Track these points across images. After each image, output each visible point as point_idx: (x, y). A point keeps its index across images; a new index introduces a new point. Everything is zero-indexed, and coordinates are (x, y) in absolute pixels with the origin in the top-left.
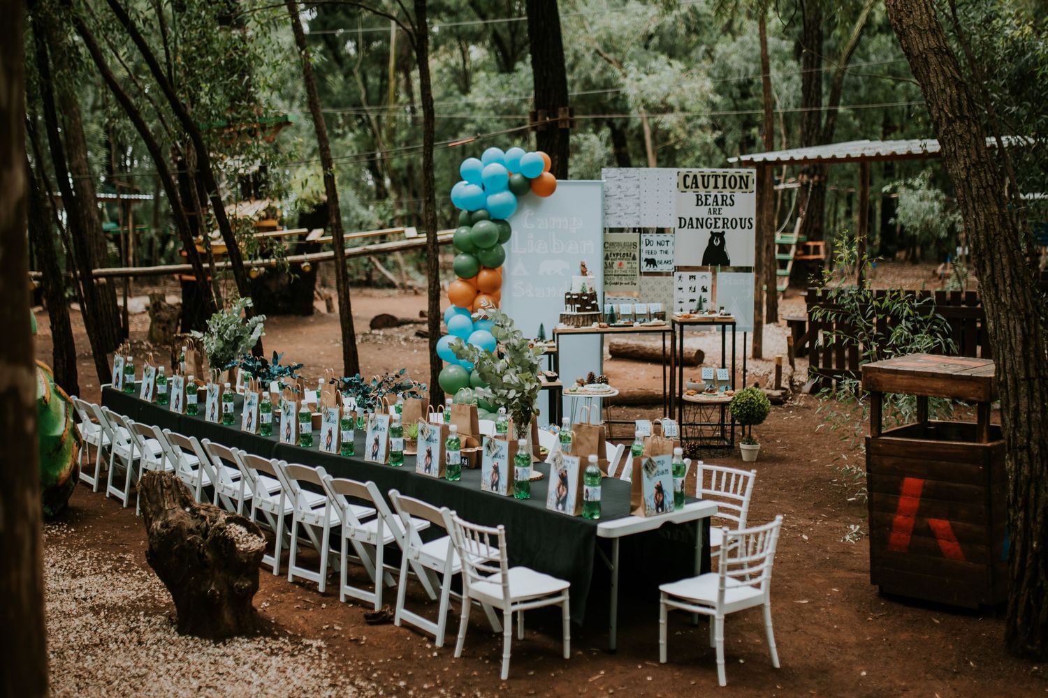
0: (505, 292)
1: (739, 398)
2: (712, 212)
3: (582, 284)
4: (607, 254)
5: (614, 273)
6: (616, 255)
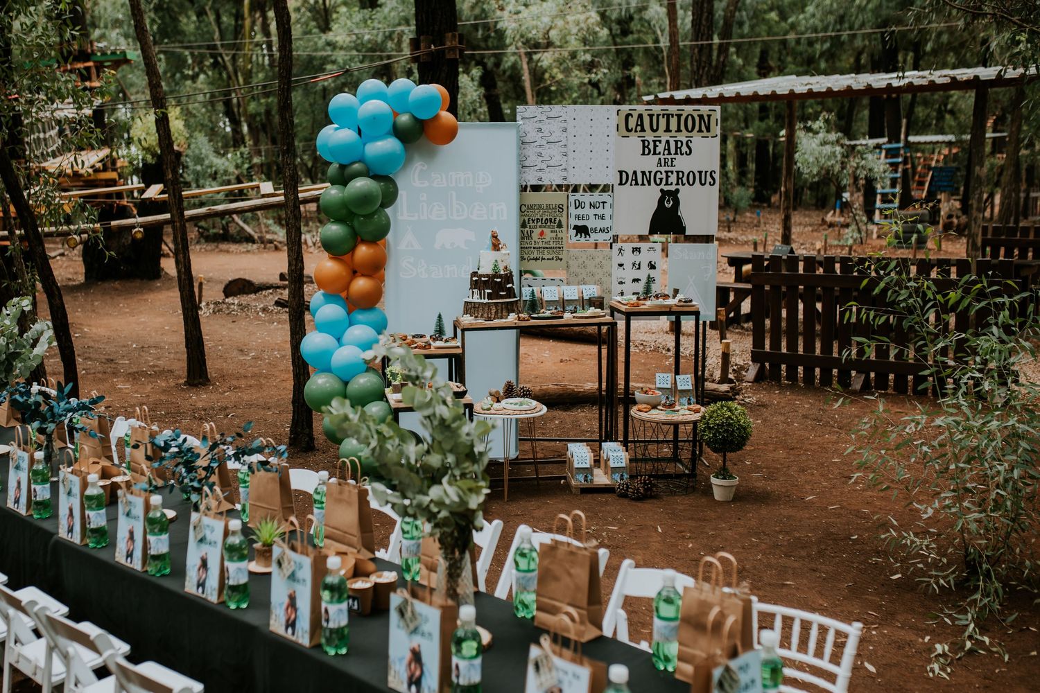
0: (390, 273)
1: (711, 417)
2: (663, 164)
3: (494, 261)
4: (524, 220)
5: (533, 246)
6: (535, 222)
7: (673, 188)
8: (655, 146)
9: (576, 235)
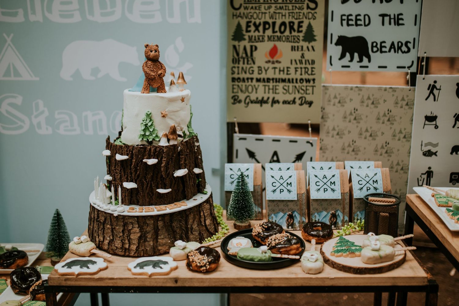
3: (144, 117)
4: (239, 26)
5: (256, 75)
6: (261, 28)
9: (343, 56)
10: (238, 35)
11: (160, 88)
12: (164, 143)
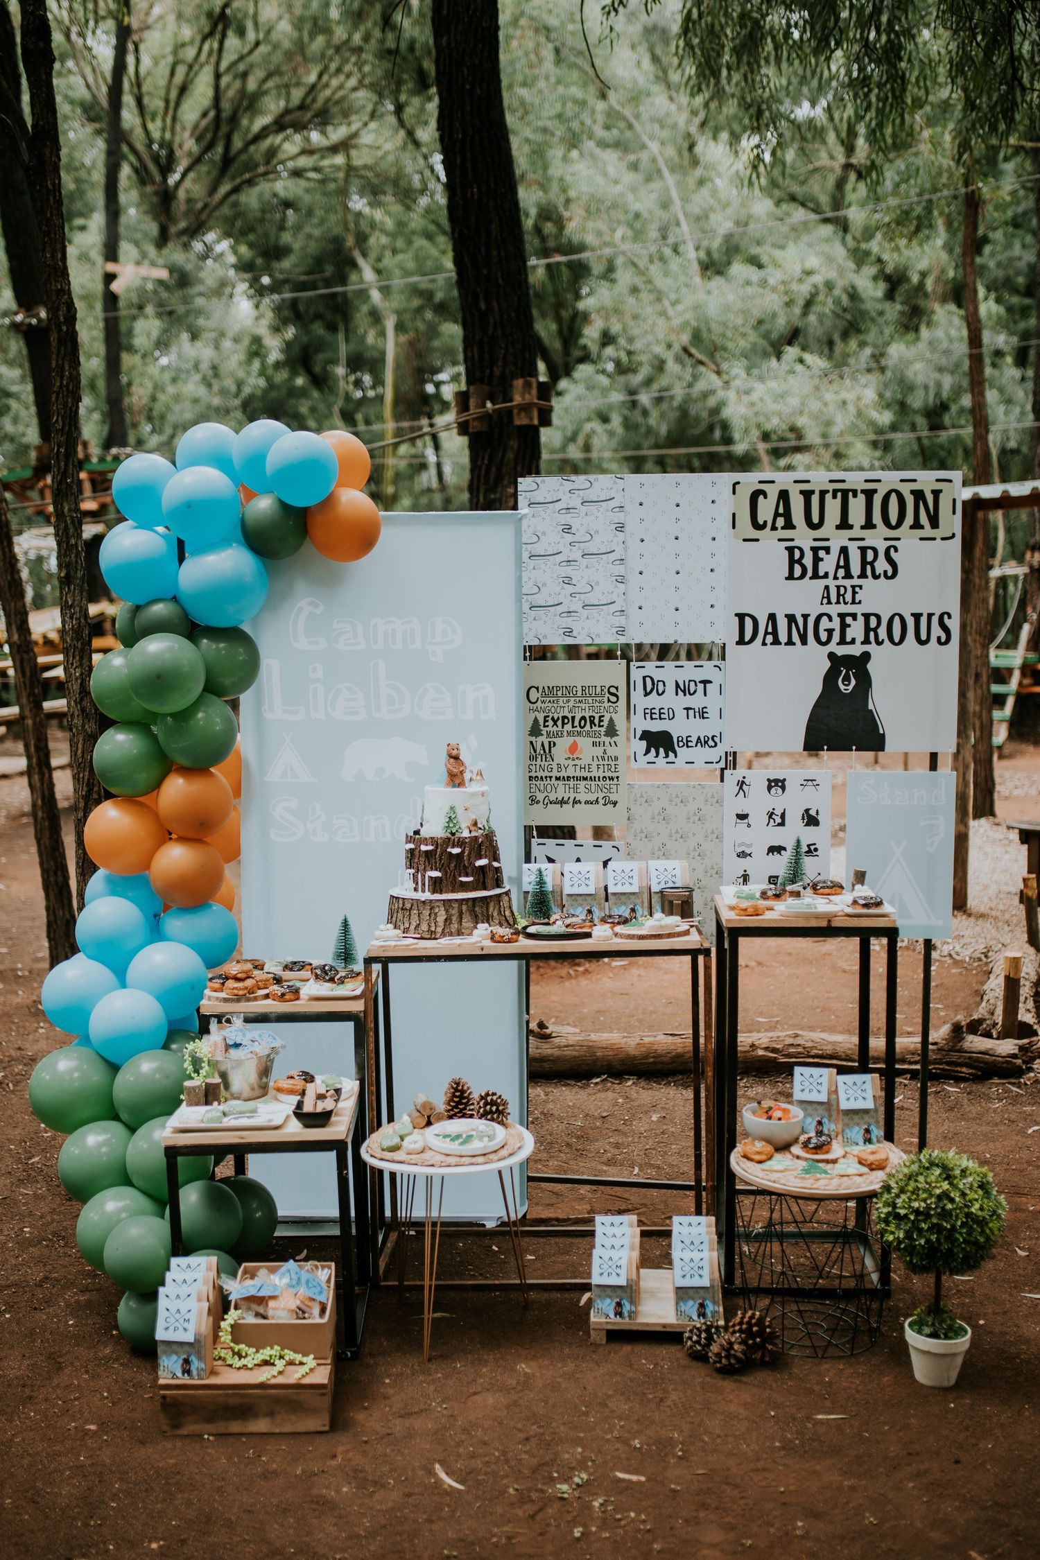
0: (250, 831)
1: (902, 1191)
2: (834, 598)
3: (447, 809)
4: (536, 721)
5: (555, 774)
6: (559, 723)
7: (856, 650)
8: (817, 560)
9: (648, 751)
10: (535, 730)
11: (461, 784)
12: (466, 834)
